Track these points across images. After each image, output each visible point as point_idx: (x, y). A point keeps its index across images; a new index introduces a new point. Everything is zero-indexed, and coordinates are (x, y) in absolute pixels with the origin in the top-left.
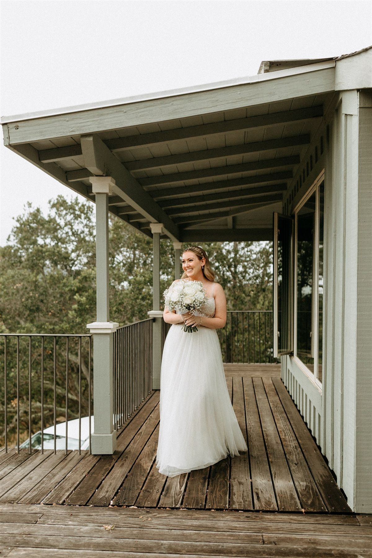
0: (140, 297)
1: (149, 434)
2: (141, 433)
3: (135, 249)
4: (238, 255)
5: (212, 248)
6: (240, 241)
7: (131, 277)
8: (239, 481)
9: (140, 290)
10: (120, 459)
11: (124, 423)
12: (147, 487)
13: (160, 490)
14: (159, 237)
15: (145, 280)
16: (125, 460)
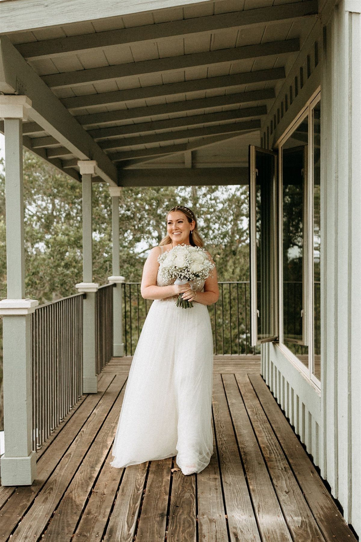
0: (63, 264)
1: (81, 456)
2: (70, 454)
3: (55, 196)
4: (198, 205)
5: (162, 195)
6: (201, 184)
7: (48, 237)
8: (210, 517)
9: (62, 254)
10: (42, 491)
11: (45, 441)
12: (82, 529)
13: (101, 533)
14: (90, 180)
15: (69, 240)
16: (50, 493)
